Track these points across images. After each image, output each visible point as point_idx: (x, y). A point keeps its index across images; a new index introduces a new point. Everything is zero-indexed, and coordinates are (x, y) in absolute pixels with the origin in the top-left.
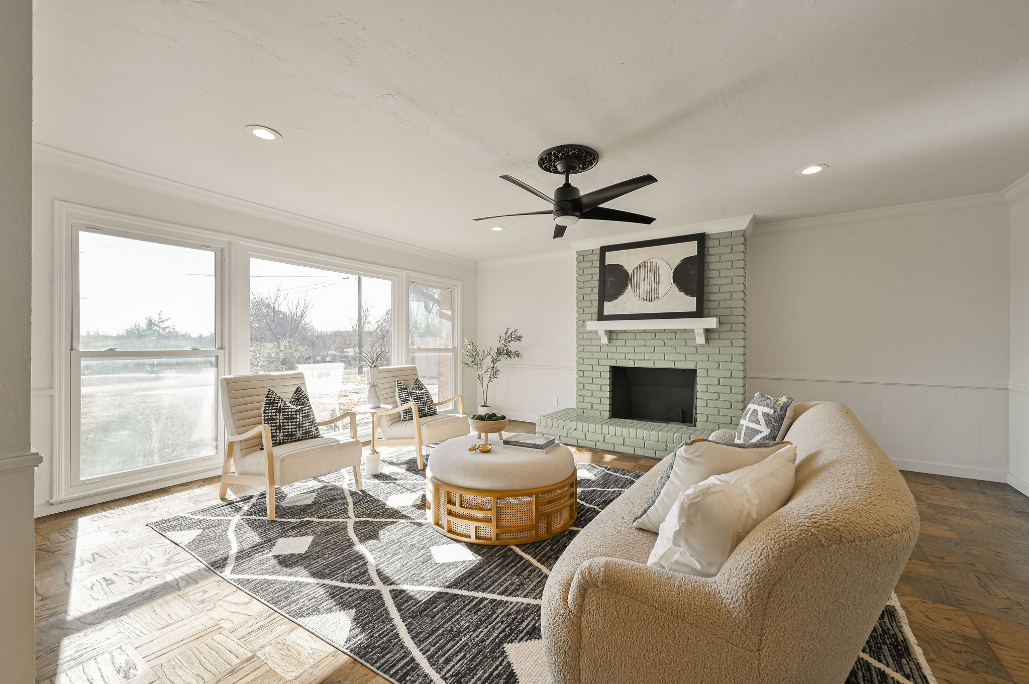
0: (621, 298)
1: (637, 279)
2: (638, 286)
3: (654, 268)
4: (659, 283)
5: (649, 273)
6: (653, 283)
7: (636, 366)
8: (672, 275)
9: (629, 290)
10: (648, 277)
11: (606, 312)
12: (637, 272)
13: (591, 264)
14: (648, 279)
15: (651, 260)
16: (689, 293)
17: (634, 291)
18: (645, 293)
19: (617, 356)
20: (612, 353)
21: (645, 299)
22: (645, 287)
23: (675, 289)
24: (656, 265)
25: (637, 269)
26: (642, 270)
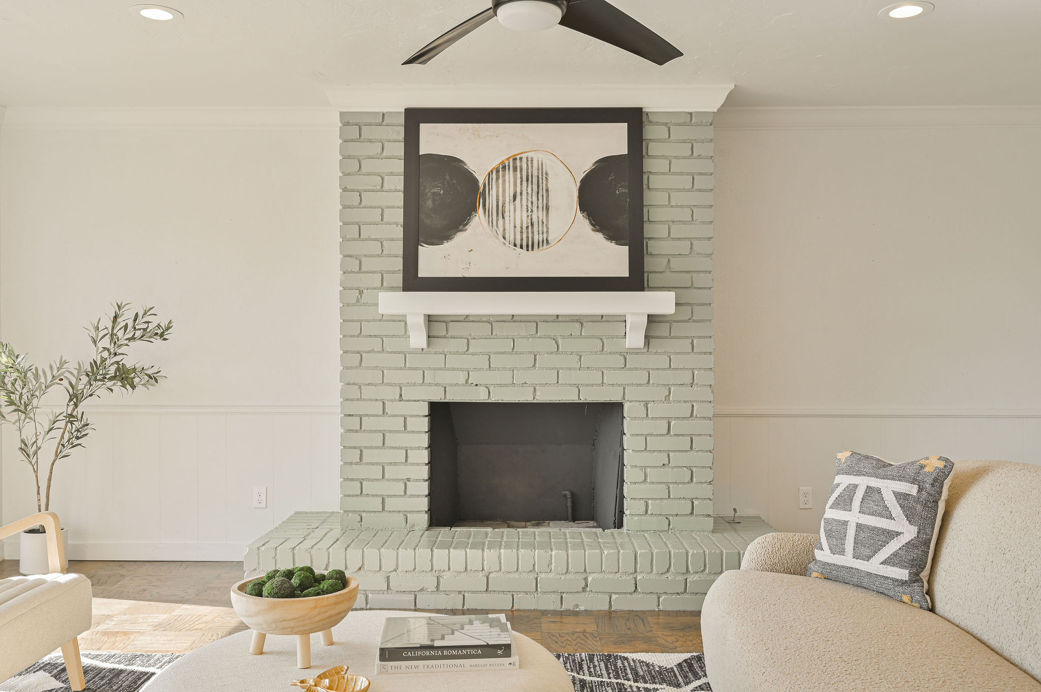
0: (460, 237)
1: (498, 197)
2: (501, 212)
3: (535, 173)
4: (547, 209)
5: (524, 183)
6: (535, 209)
7: (493, 399)
8: (576, 194)
9: (479, 220)
10: (524, 193)
11: (425, 270)
12: (497, 179)
13: (380, 150)
14: (524, 197)
15: (530, 155)
16: (614, 236)
17: (490, 223)
18: (518, 230)
19: (445, 377)
20: (434, 369)
21: (518, 243)
22: (517, 215)
23: (583, 224)
24: (541, 167)
25: (498, 172)
26: (509, 175)
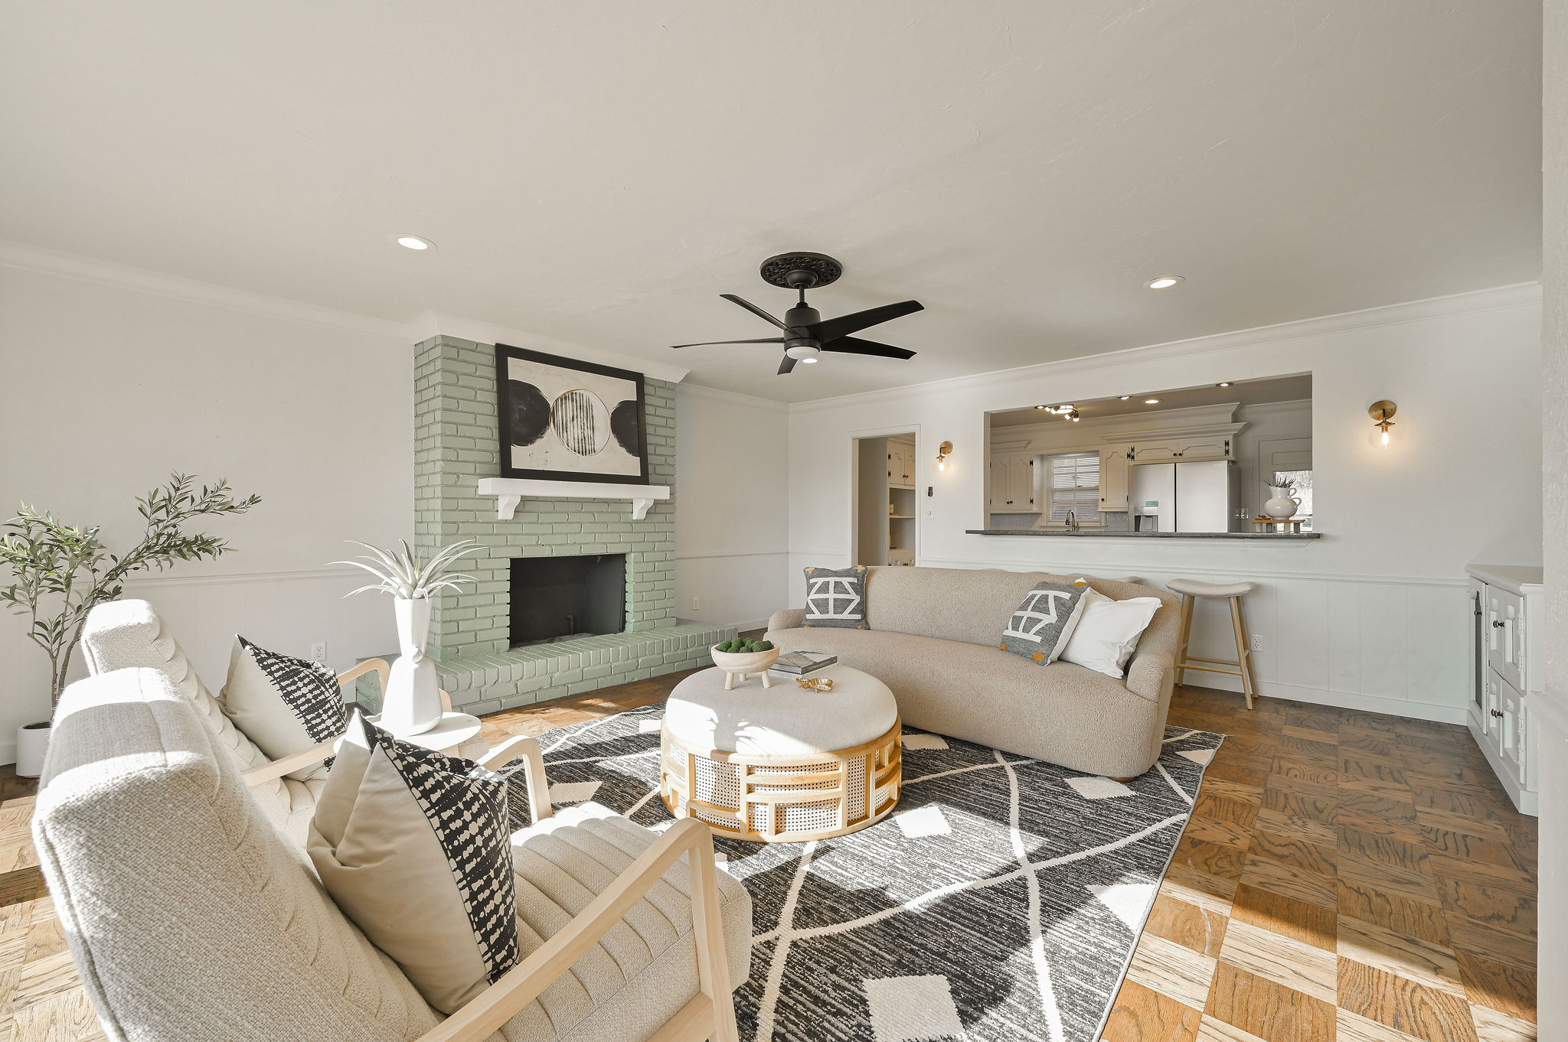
0: (539, 442)
1: (562, 417)
2: (565, 428)
3: (585, 405)
4: (593, 429)
5: (579, 410)
6: (586, 428)
8: (609, 421)
9: (551, 431)
10: (579, 417)
11: (517, 464)
12: (562, 405)
13: (474, 370)
14: (579, 419)
15: (582, 392)
16: (631, 450)
17: (558, 434)
18: (576, 441)
19: (522, 540)
20: (514, 534)
21: (577, 449)
22: (575, 431)
23: (615, 442)
24: (588, 401)
25: (562, 400)
26: (569, 403)
